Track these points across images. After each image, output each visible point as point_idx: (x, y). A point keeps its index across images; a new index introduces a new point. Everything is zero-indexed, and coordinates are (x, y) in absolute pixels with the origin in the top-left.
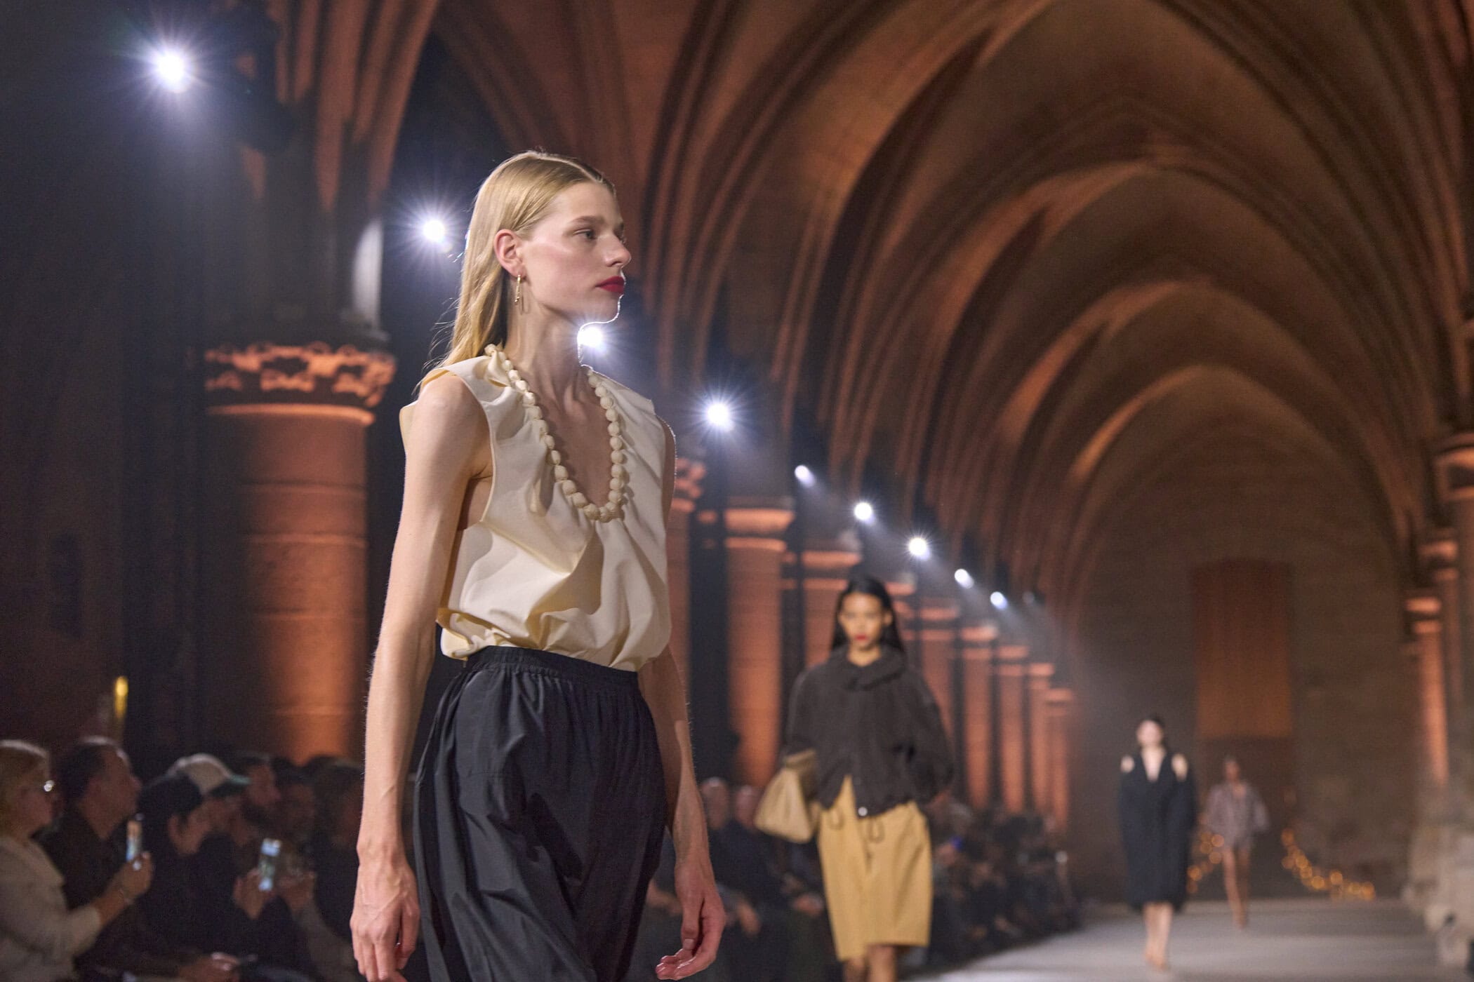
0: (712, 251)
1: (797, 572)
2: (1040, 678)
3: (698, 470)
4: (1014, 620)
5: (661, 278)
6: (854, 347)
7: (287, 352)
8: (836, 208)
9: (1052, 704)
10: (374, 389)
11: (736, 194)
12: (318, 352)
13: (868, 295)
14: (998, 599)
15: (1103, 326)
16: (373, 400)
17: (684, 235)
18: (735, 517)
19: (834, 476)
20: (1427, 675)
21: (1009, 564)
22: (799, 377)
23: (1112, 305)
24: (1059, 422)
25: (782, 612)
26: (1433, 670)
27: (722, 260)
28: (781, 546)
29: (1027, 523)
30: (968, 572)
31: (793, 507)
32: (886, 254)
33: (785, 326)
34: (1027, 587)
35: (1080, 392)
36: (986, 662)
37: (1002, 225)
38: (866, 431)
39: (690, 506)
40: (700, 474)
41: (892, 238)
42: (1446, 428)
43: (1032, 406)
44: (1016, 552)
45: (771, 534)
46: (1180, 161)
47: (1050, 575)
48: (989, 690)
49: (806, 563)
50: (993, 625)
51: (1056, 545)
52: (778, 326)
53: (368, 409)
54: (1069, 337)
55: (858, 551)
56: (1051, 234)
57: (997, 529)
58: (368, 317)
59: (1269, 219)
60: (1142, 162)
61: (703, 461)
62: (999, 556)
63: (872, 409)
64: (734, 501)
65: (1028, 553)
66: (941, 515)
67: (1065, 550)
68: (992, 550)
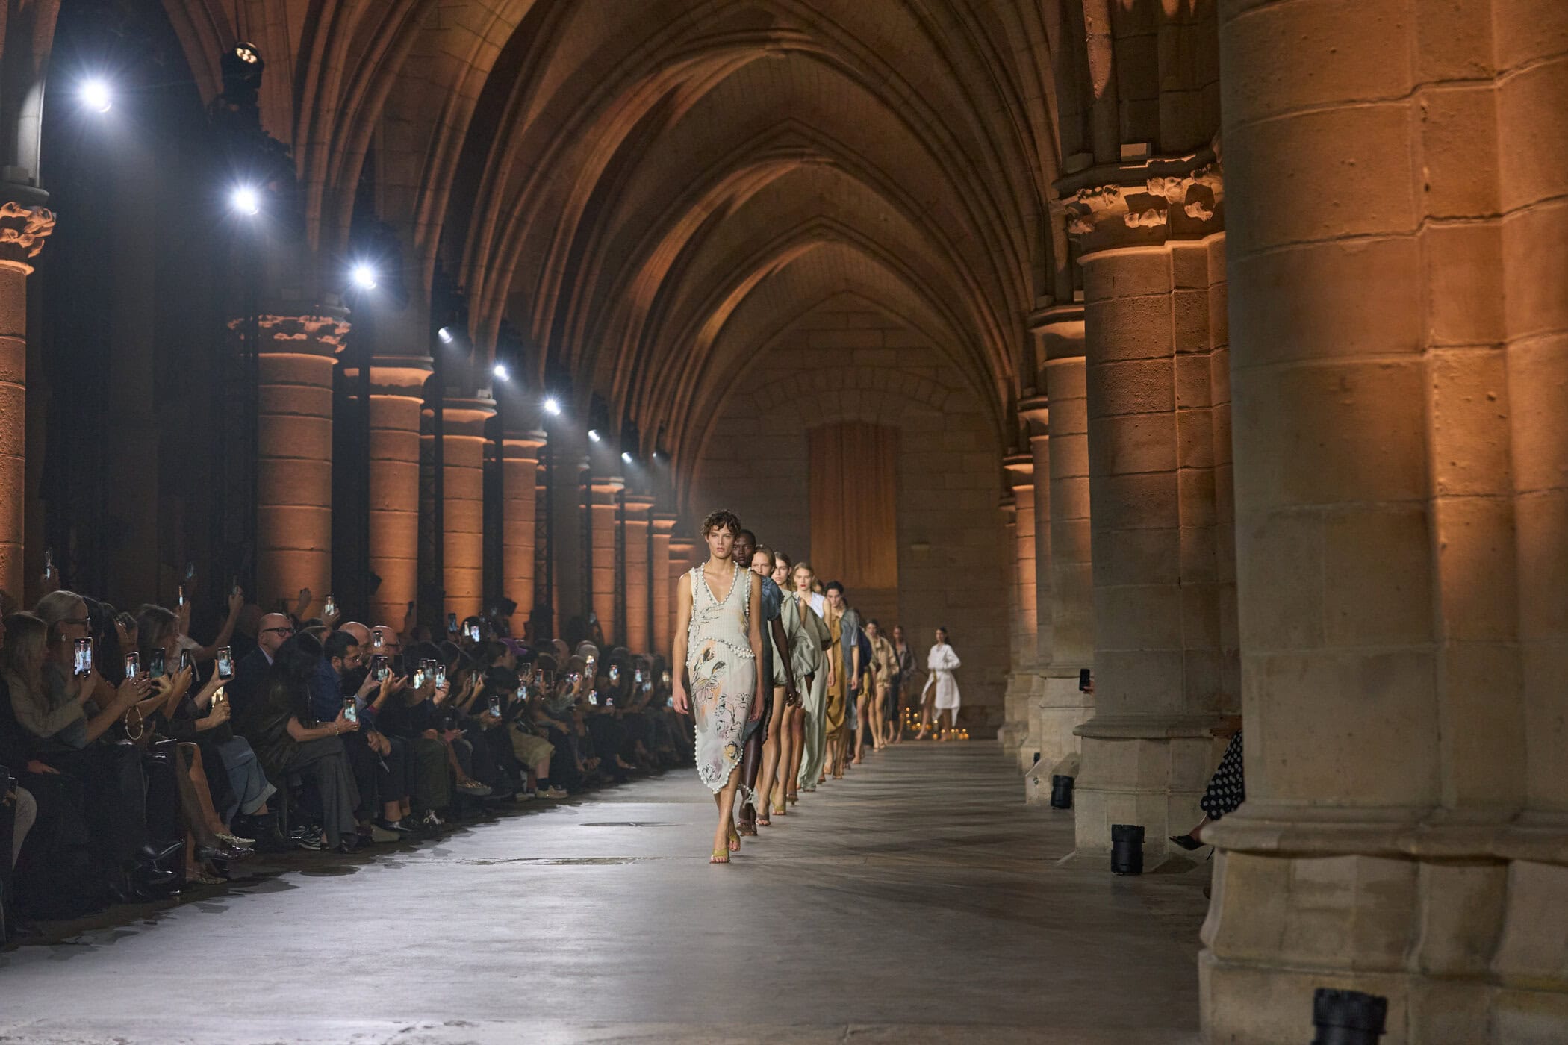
0: (360, 120)
1: (436, 426)
2: (665, 531)
3: (343, 328)
4: (640, 475)
5: (311, 144)
6: (493, 215)
8: (479, 82)
9: (673, 555)
10: (36, 243)
11: (383, 67)
13: (507, 166)
14: (626, 457)
16: (35, 252)
17: (333, 104)
18: (377, 373)
19: (473, 338)
20: (1021, 533)
21: (636, 423)
22: (440, 241)
23: (741, 178)
24: (686, 289)
25: (423, 463)
26: (1028, 528)
27: (369, 130)
28: (421, 401)
29: (654, 385)
30: (599, 433)
31: (434, 365)
32: (526, 127)
33: (429, 194)
34: (653, 446)
35: (706, 261)
36: (613, 514)
37: (637, 101)
38: (504, 296)
39: (335, 361)
40: (346, 331)
41: (534, 111)
42: (1043, 301)
43: (661, 275)
44: (643, 412)
45: (412, 390)
46: (805, 48)
47: (674, 436)
48: (616, 541)
49: (445, 418)
50: (621, 479)
51: (681, 405)
52: (422, 195)
53: (29, 262)
54: (697, 209)
55: (494, 407)
56: (681, 112)
57: (625, 390)
58: (31, 175)
59: (883, 101)
60: (769, 47)
61: (348, 318)
62: (627, 415)
63: (510, 275)
64: (375, 357)
65: (654, 413)
66: (573, 376)
67: (690, 414)
68: (621, 411)
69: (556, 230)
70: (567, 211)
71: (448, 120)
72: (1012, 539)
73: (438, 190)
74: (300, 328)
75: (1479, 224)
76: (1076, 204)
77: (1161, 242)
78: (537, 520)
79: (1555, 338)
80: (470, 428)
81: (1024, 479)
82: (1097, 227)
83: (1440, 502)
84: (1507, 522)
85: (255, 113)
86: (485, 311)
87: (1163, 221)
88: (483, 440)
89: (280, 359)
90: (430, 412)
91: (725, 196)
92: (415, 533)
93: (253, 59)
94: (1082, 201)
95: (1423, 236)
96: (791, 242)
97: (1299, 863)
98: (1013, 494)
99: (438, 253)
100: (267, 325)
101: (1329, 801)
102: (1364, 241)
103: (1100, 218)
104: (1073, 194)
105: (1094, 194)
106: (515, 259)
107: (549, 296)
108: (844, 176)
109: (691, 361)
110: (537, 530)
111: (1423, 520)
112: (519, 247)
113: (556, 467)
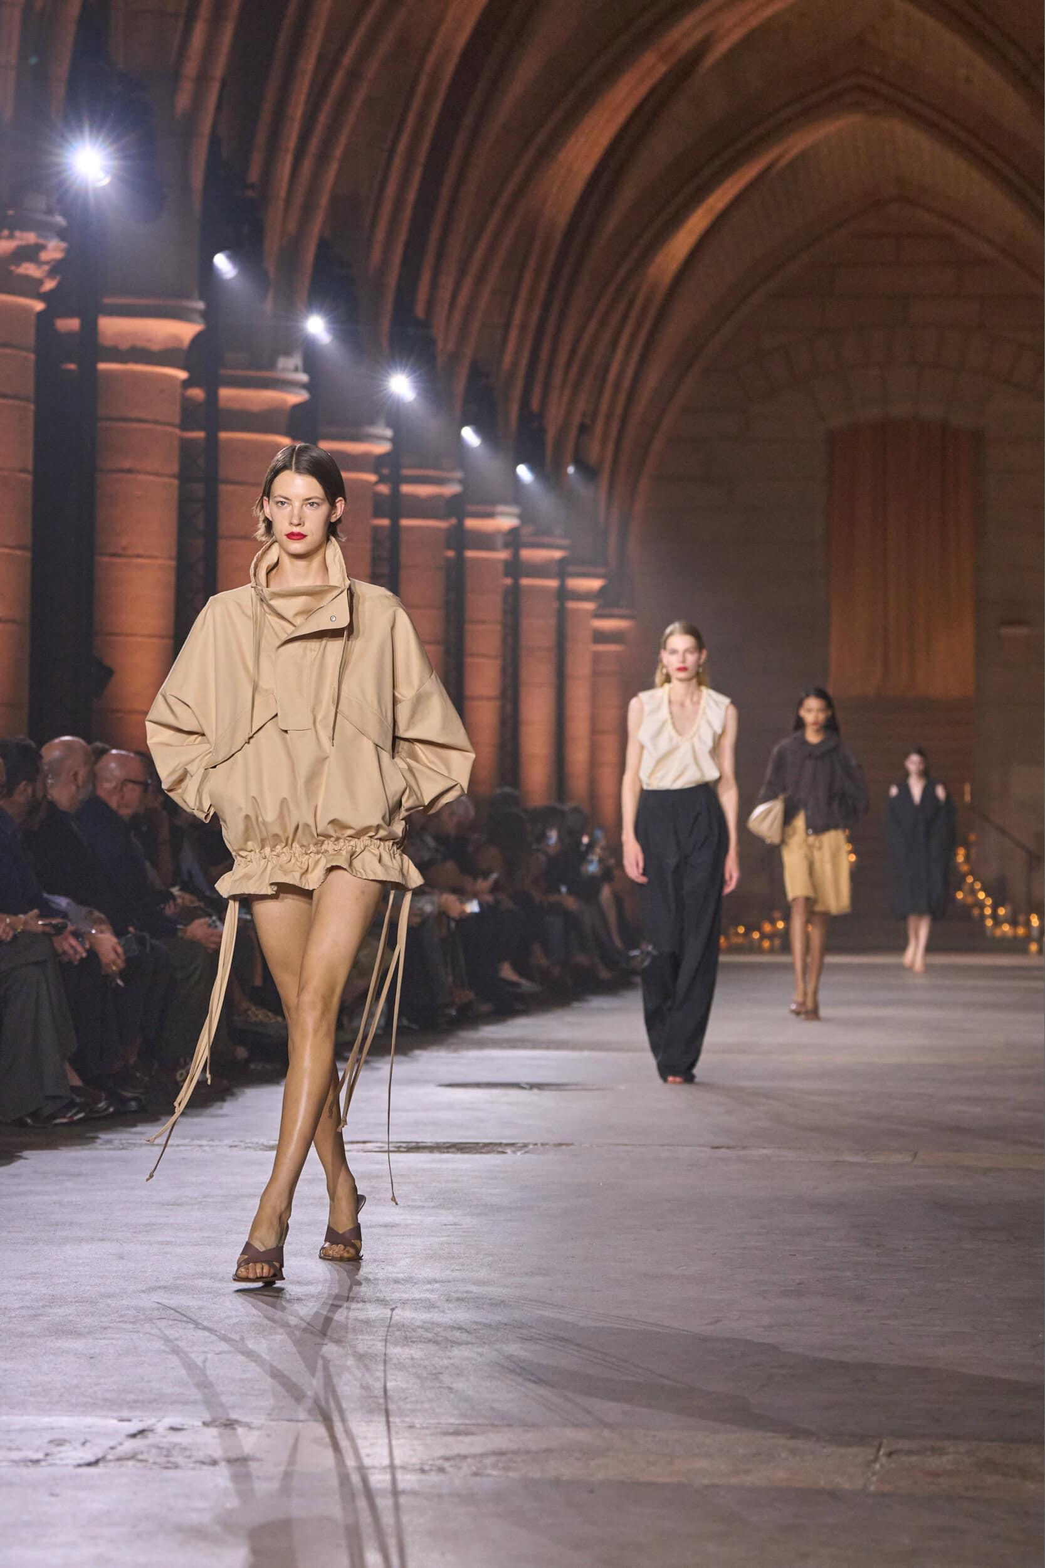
2: (586, 596)
3: (54, 250)
4: (546, 503)
6: (308, 64)
9: (600, 637)
14: (524, 472)
18: (112, 327)
19: (272, 270)
21: (541, 416)
22: (219, 107)
23: (724, 7)
24: (628, 192)
25: (184, 477)
28: (183, 375)
29: (573, 352)
30: (480, 431)
31: (206, 315)
33: (200, 27)
34: (569, 453)
35: (662, 147)
36: (500, 568)
38: (324, 200)
39: (39, 306)
40: (59, 256)
43: (587, 168)
44: (554, 396)
45: (167, 356)
47: (605, 439)
48: (505, 613)
49: (222, 404)
50: (515, 510)
51: (617, 386)
52: (188, 28)
54: (649, 58)
55: (305, 386)
57: (524, 361)
61: (62, 234)
62: (525, 402)
63: (333, 168)
64: (107, 300)
65: (572, 402)
66: (438, 330)
67: (630, 399)
68: (517, 391)
69: (413, 89)
70: (431, 59)
73: (216, 19)
80: (263, 421)
86: (292, 226)
90: (197, 393)
91: (697, 36)
92: (170, 595)
96: (808, 114)
99: (215, 126)
106: (343, 140)
107: (399, 203)
109: (634, 316)
112: (351, 118)
113: (406, 489)
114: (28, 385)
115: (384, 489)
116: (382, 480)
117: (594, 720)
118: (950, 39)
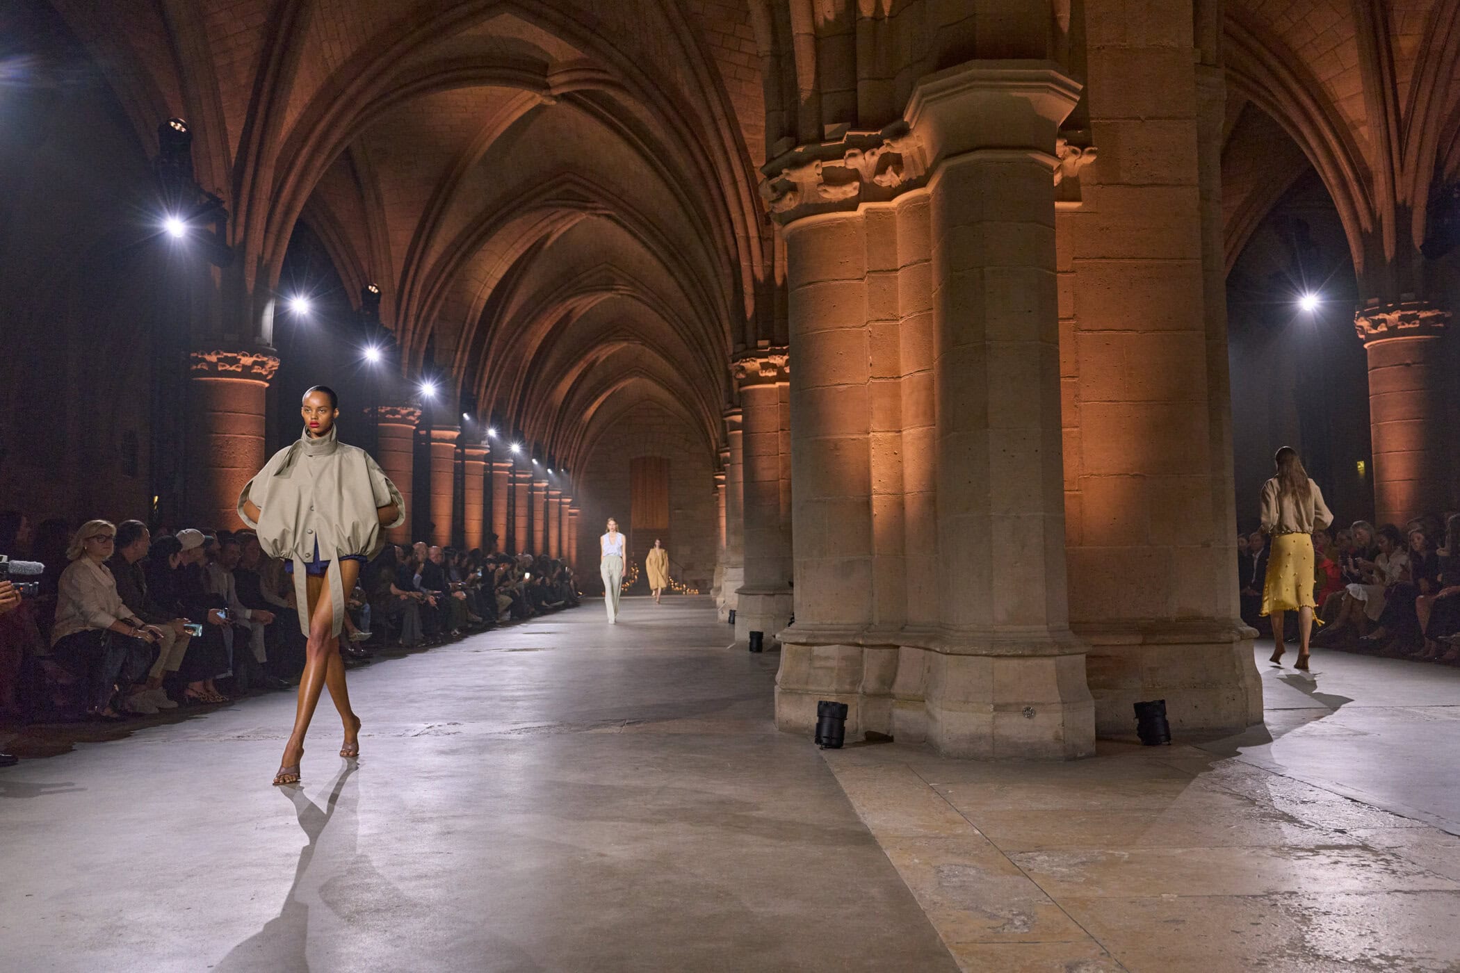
0: (427, 320)
1: (462, 457)
2: (567, 504)
3: (418, 413)
4: (556, 480)
5: (404, 331)
6: (489, 363)
7: (229, 355)
8: (482, 305)
9: (571, 514)
10: (270, 373)
11: (438, 296)
12: (244, 355)
13: (495, 342)
14: (550, 471)
15: (597, 357)
16: (270, 377)
17: (414, 313)
18: (435, 433)
19: (479, 417)
20: (721, 505)
21: (554, 456)
22: (465, 374)
23: (600, 350)
24: (577, 397)
25: (455, 474)
26: (723, 503)
27: (431, 324)
28: (455, 446)
29: (563, 439)
30: (537, 460)
31: (461, 430)
32: (504, 325)
33: (459, 353)
34: (562, 466)
35: (586, 386)
36: (543, 496)
37: (554, 315)
38: (494, 399)
39: (414, 428)
41: (507, 318)
42: (728, 406)
43: (566, 390)
44: (557, 451)
45: (451, 441)
46: (629, 293)
47: (571, 462)
48: (545, 508)
49: (466, 454)
50: (547, 481)
51: (575, 449)
52: (456, 353)
53: (267, 381)
54: (582, 363)
55: (489, 448)
56: (575, 320)
57: (549, 441)
58: (268, 341)
59: (664, 318)
60: (613, 292)
61: (421, 408)
62: (550, 453)
63: (497, 390)
64: (434, 426)
65: (563, 452)
66: (526, 435)
67: (578, 452)
68: (547, 449)
69: (518, 370)
70: (524, 361)
71: (468, 321)
72: (716, 509)
73: (463, 352)
74: (398, 413)
75: (892, 380)
76: (739, 366)
77: (774, 383)
78: (508, 499)
79: (921, 429)
80: (477, 458)
81: (721, 482)
82: (747, 375)
83: (874, 496)
84: (901, 505)
85: (378, 315)
86: (485, 406)
87: (775, 374)
88: (483, 463)
89: (388, 427)
90: (459, 451)
91: (594, 357)
92: (452, 504)
93: (376, 291)
94: (742, 364)
95: (869, 386)
96: (625, 377)
97: (815, 648)
98: (718, 488)
99: (463, 379)
100: (383, 411)
101: (829, 622)
102: (845, 386)
103: (749, 372)
104: (737, 361)
105: (746, 362)
106: (499, 383)
107: (514, 400)
108: (647, 350)
109: (579, 430)
110: (508, 503)
111: (868, 504)
112: (501, 378)
113: (517, 476)
114: (411, 449)
115: (511, 476)
116: (511, 473)
117: (569, 536)
118: (661, 359)
